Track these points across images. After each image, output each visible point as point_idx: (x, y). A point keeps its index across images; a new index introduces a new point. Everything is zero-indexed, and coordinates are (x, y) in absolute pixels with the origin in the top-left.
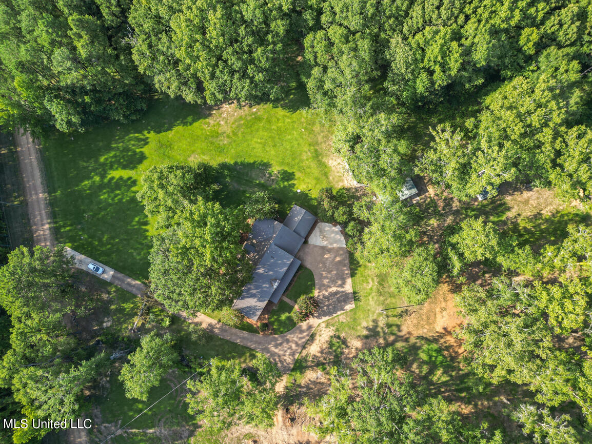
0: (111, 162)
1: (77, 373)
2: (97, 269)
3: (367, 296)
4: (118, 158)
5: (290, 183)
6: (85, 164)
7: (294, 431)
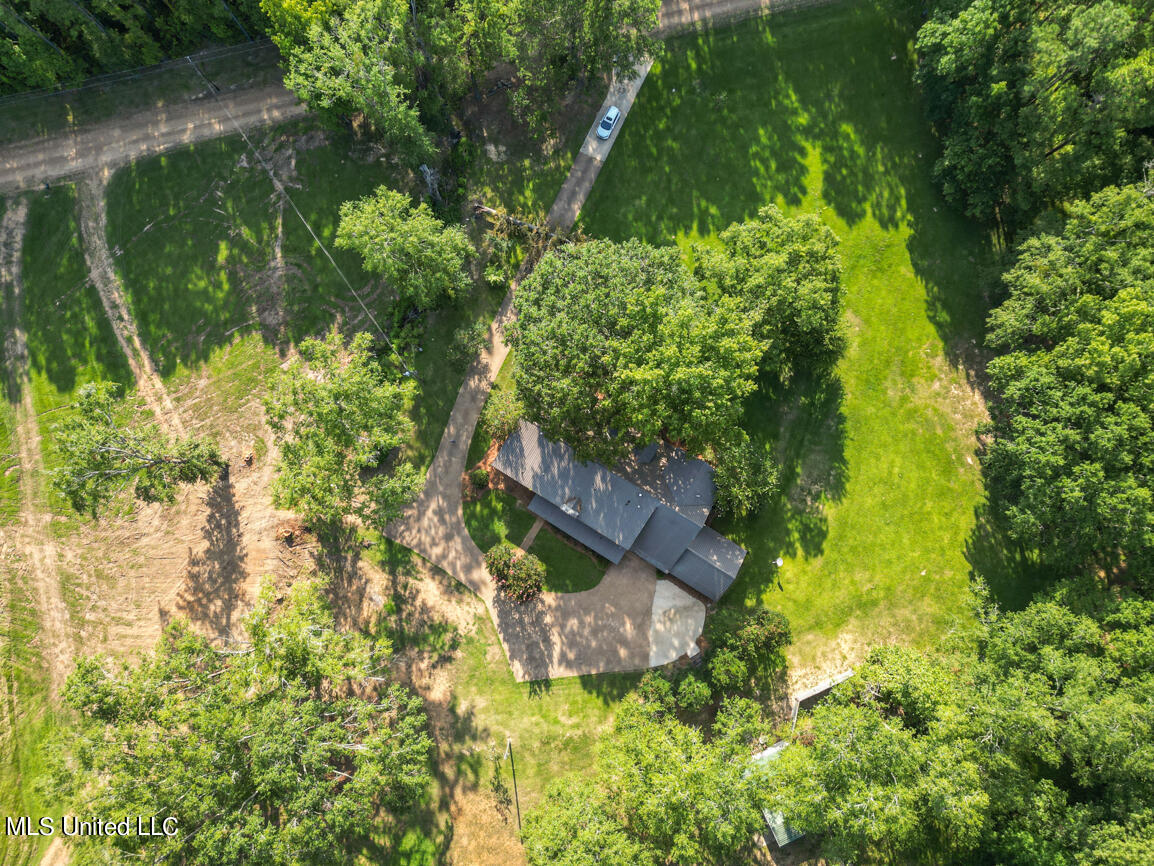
0: (841, 148)
1: (394, 99)
2: (606, 126)
3: (541, 710)
4: (849, 163)
5: (798, 545)
6: (836, 92)
7: (268, 543)
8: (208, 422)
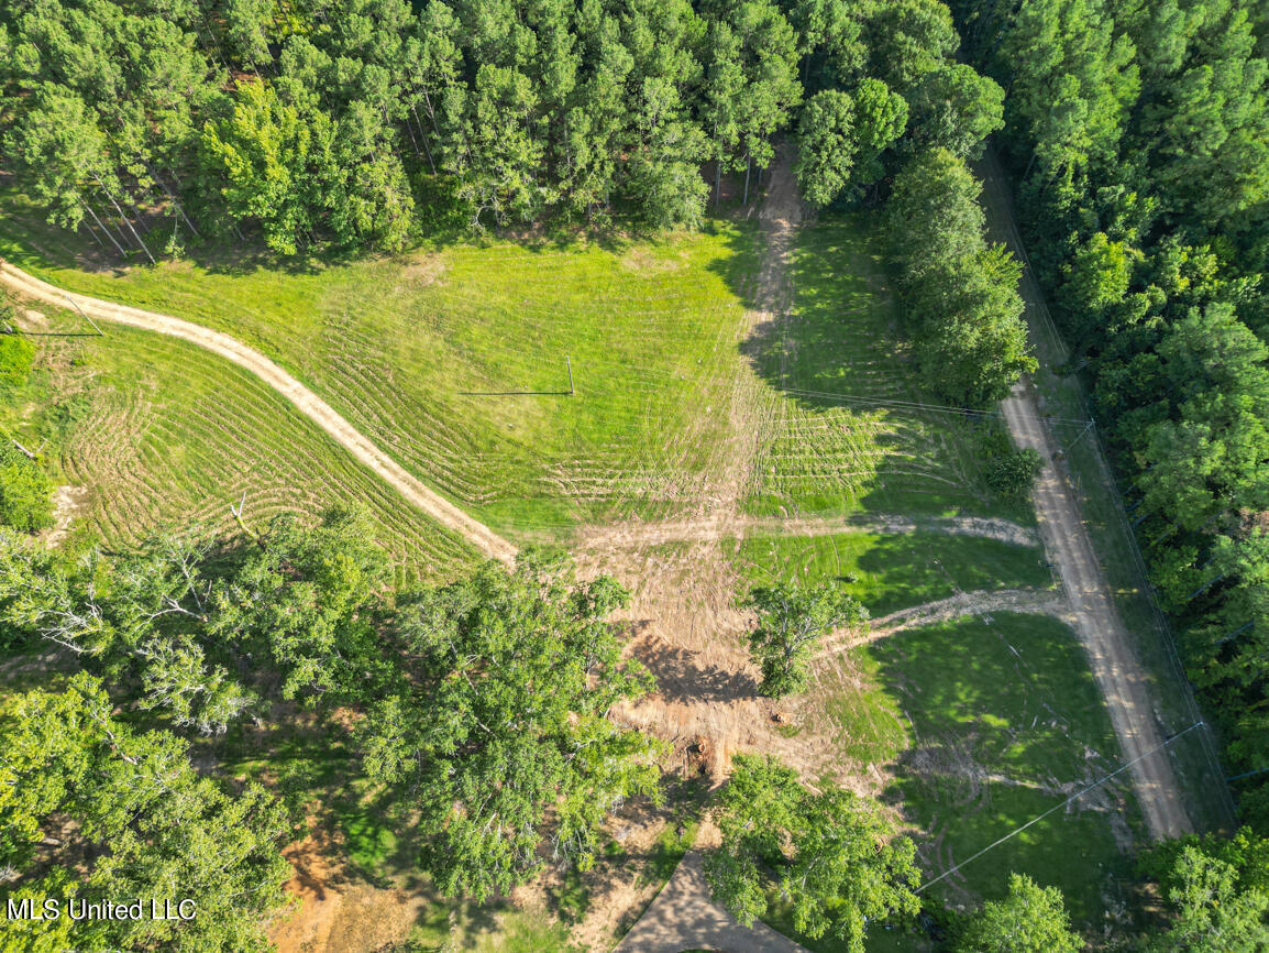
8: (818, 683)
